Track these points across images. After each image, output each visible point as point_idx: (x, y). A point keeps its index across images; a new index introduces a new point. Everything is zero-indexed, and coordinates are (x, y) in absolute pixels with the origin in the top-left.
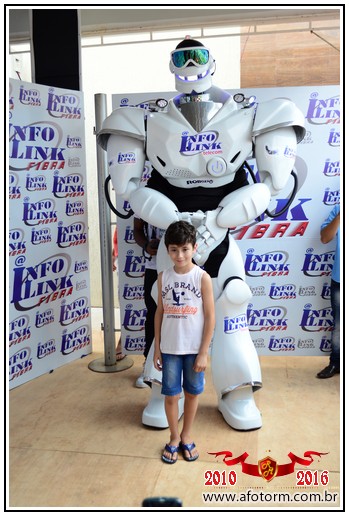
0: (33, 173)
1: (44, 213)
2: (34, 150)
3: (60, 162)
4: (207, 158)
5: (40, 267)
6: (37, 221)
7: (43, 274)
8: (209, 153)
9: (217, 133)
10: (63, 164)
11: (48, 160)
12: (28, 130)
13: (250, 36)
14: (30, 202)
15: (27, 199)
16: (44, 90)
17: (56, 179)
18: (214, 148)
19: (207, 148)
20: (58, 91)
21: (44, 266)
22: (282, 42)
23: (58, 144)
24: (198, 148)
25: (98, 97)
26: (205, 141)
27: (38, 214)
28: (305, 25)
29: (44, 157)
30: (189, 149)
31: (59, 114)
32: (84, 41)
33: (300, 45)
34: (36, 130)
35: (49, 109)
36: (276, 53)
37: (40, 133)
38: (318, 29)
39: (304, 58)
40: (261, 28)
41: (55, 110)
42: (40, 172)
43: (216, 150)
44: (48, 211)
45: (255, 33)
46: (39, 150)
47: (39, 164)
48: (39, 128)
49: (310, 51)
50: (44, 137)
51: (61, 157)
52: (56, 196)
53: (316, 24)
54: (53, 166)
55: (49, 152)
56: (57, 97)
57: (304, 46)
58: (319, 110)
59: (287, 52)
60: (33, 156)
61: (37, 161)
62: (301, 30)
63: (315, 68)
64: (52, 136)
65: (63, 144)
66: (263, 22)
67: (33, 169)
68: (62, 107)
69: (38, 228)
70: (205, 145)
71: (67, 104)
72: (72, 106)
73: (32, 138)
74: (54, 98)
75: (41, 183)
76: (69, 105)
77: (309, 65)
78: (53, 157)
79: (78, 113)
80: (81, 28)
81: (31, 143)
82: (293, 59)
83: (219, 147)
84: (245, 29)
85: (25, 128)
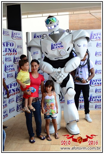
0: (7, 56)
1: (11, 69)
2: (8, 49)
3: (15, 53)
4: (59, 50)
5: (10, 85)
6: (9, 71)
7: (11, 87)
8: (60, 49)
9: (62, 42)
10: (16, 53)
11: (12, 52)
12: (6, 43)
13: (72, 15)
14: (7, 65)
15: (6, 64)
16: (10, 31)
17: (14, 58)
18: (61, 47)
19: (59, 47)
20: (15, 32)
21: (11, 85)
22: (81, 17)
23: (15, 48)
24: (56, 48)
25: (27, 33)
26: (58, 45)
27: (9, 69)
28: (88, 12)
29: (11, 51)
30: (54, 48)
31: (15, 38)
32: (22, 17)
33: (86, 18)
34: (8, 43)
35: (12, 37)
36: (79, 20)
37: (9, 44)
38: (92, 13)
39: (87, 22)
40: (75, 13)
41: (14, 37)
42: (10, 56)
43: (62, 47)
44: (12, 68)
45: (73, 14)
46: (9, 49)
47: (9, 53)
48: (9, 43)
49: (89, 19)
50: (11, 45)
51: (16, 51)
52: (14, 63)
53: (91, 11)
54: (14, 54)
55: (12, 50)
56: (14, 33)
57: (88, 18)
58: (94, 36)
59: (83, 20)
60: (7, 51)
61: (8, 53)
62: (87, 13)
63: (91, 24)
64: (13, 45)
65: (16, 48)
66: (76, 11)
67: (7, 55)
68: (16, 36)
69: (9, 73)
70: (58, 47)
71: (17, 35)
72: (19, 36)
73: (7, 46)
74: (13, 33)
75: (10, 59)
76: (18, 36)
77: (89, 24)
78: (13, 52)
79: (21, 38)
80: (22, 12)
81: (7, 47)
82: (84, 22)
83: (63, 46)
84: (70, 13)
85: (5, 43)
